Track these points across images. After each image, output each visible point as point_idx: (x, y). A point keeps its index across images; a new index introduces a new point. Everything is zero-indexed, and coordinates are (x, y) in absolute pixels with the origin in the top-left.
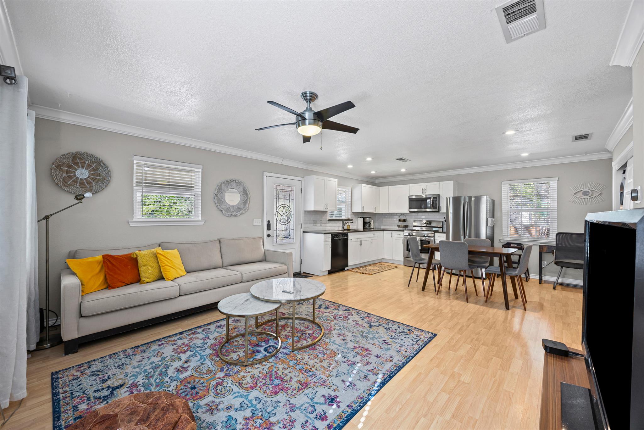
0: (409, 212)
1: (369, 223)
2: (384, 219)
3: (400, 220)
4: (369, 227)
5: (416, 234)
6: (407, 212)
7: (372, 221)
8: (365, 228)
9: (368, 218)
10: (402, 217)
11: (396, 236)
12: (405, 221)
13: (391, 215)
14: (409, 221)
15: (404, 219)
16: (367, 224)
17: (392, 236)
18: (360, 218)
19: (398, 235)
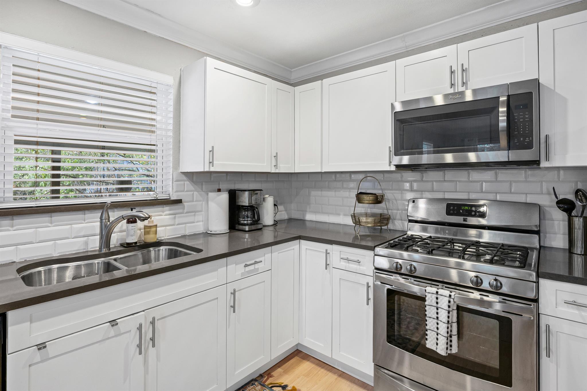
0: (393, 168)
2: (313, 193)
3: (360, 197)
6: (388, 168)
9: (246, 194)
10: (367, 187)
12: (378, 200)
13: (335, 181)
14: (394, 201)
15: (375, 194)
16: (245, 212)
17: (327, 265)
18: (216, 192)
19: (349, 261)
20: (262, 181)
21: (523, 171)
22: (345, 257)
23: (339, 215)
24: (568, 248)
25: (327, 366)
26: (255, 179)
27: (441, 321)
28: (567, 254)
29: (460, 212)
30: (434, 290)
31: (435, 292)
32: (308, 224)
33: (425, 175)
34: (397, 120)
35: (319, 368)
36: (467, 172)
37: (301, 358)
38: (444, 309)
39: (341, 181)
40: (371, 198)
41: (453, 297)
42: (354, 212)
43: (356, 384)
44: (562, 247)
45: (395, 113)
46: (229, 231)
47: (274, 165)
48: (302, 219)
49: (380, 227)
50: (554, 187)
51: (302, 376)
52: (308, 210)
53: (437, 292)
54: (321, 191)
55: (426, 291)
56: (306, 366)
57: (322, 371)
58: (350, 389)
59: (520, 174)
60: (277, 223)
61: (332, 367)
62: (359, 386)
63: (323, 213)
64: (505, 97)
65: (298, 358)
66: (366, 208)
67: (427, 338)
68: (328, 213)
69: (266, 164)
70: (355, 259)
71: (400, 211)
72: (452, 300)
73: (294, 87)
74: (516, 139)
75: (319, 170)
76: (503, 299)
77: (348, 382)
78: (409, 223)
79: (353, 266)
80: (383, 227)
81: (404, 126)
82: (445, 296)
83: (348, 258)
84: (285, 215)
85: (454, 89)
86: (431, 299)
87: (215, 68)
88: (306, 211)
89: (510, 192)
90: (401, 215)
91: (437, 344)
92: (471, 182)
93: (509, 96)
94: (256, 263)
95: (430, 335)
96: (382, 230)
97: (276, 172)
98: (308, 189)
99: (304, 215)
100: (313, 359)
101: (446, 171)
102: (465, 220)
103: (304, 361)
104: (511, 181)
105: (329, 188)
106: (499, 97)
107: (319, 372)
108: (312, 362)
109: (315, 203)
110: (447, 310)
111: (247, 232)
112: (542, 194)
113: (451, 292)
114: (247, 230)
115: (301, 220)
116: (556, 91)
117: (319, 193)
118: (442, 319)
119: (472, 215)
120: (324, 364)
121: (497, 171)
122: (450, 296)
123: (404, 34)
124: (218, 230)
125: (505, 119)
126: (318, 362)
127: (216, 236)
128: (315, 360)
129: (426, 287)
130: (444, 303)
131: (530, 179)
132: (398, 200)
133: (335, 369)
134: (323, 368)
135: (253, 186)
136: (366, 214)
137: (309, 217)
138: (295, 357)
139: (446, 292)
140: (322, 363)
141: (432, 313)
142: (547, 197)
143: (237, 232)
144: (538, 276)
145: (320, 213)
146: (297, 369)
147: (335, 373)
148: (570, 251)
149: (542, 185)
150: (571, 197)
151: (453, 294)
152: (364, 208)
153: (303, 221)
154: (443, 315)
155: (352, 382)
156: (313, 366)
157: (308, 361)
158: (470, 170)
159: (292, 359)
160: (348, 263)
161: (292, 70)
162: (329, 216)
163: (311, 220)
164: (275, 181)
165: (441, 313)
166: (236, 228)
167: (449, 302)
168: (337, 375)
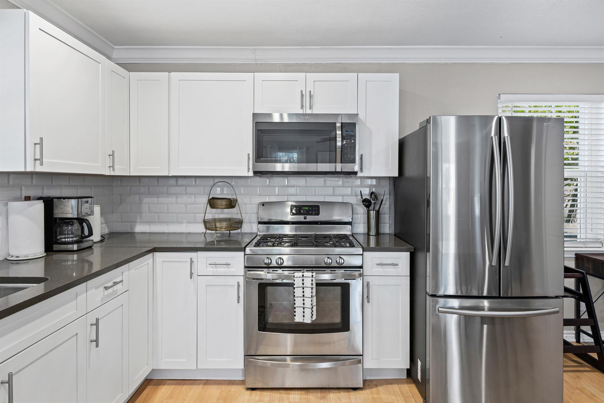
0: (251, 174)
1: (81, 220)
2: (146, 200)
3: (213, 203)
4: (82, 239)
5: (294, 260)
6: (246, 174)
7: (97, 209)
8: (56, 247)
9: (73, 202)
10: (218, 192)
11: (211, 270)
12: (231, 204)
13: (175, 186)
14: (243, 206)
15: (230, 199)
16: (67, 226)
17: (191, 274)
18: (23, 201)
19: (217, 265)
20: (77, 186)
21: (341, 179)
22: (213, 262)
23: (181, 223)
24: (367, 232)
25: (188, 381)
26: (69, 183)
27: (306, 297)
28: (366, 236)
29: (301, 211)
30: (300, 274)
31: (301, 276)
32: (138, 237)
33: (272, 180)
34: (258, 130)
35: (181, 387)
36: (305, 179)
37: (154, 385)
38: (309, 287)
39: (184, 186)
40: (224, 202)
41: (314, 276)
42: (204, 219)
43: (223, 384)
44: (362, 232)
45: (256, 123)
46: (45, 254)
47: (109, 165)
48: (130, 232)
49: (229, 232)
50: (361, 191)
51: (166, 400)
52: (138, 220)
53: (303, 275)
54: (158, 197)
55: (294, 276)
56: (164, 391)
57: (185, 388)
58: (220, 390)
59: (339, 181)
60: (103, 238)
61: (193, 381)
62: (227, 385)
63: (160, 222)
64: (340, 124)
65: (152, 386)
66: (213, 214)
67: (296, 314)
68: (167, 223)
69: (100, 165)
70: (224, 262)
71: (249, 215)
72: (314, 279)
73: (128, 72)
74: (346, 156)
75: (166, 174)
76: (345, 271)
77: (215, 386)
78: (259, 225)
79: (221, 270)
80: (231, 232)
81: (263, 136)
82: (309, 277)
83: (215, 263)
84: (105, 228)
85: (303, 111)
86: (298, 282)
87: (40, 29)
88: (136, 222)
89: (333, 195)
90: (250, 218)
91: (304, 316)
92: (308, 187)
93: (342, 123)
94: (115, 284)
95: (298, 311)
96: (231, 235)
97: (111, 174)
98: (138, 196)
99: (133, 227)
100: (169, 381)
101: (289, 177)
102: (305, 218)
103: (160, 386)
104: (334, 186)
105: (168, 194)
106: (336, 123)
107: (182, 390)
108: (169, 384)
109: (149, 210)
110: (310, 287)
111: (75, 252)
112: (352, 195)
113: (312, 273)
114: (75, 249)
115: (128, 233)
116: (367, 124)
117: (155, 200)
118: (307, 295)
119: (310, 214)
120: (183, 381)
121: (325, 178)
122: (312, 276)
123: (256, 47)
124: (32, 254)
125: (340, 140)
126: (176, 381)
127: (27, 262)
128: (172, 381)
129: (294, 273)
130: (308, 282)
131: (346, 184)
132: (247, 204)
133: (197, 381)
134: (184, 384)
135: (80, 192)
136: (215, 220)
137: (139, 228)
138: (147, 387)
139: (309, 274)
140: (180, 381)
141: (299, 293)
142: (355, 198)
143: (55, 254)
144: (363, 251)
145: (156, 223)
146: (155, 397)
147: (199, 384)
148: (368, 234)
149: (352, 189)
150: (368, 197)
151: (314, 274)
152: (212, 214)
153: (132, 234)
154: (308, 292)
155: (219, 384)
156: (172, 387)
157: (165, 384)
158: (307, 177)
159: (144, 390)
160: (216, 267)
161: (115, 47)
162: (168, 225)
163: (143, 232)
164: (93, 185)
165: (306, 291)
166: (54, 249)
167: (312, 280)
168: (202, 385)
